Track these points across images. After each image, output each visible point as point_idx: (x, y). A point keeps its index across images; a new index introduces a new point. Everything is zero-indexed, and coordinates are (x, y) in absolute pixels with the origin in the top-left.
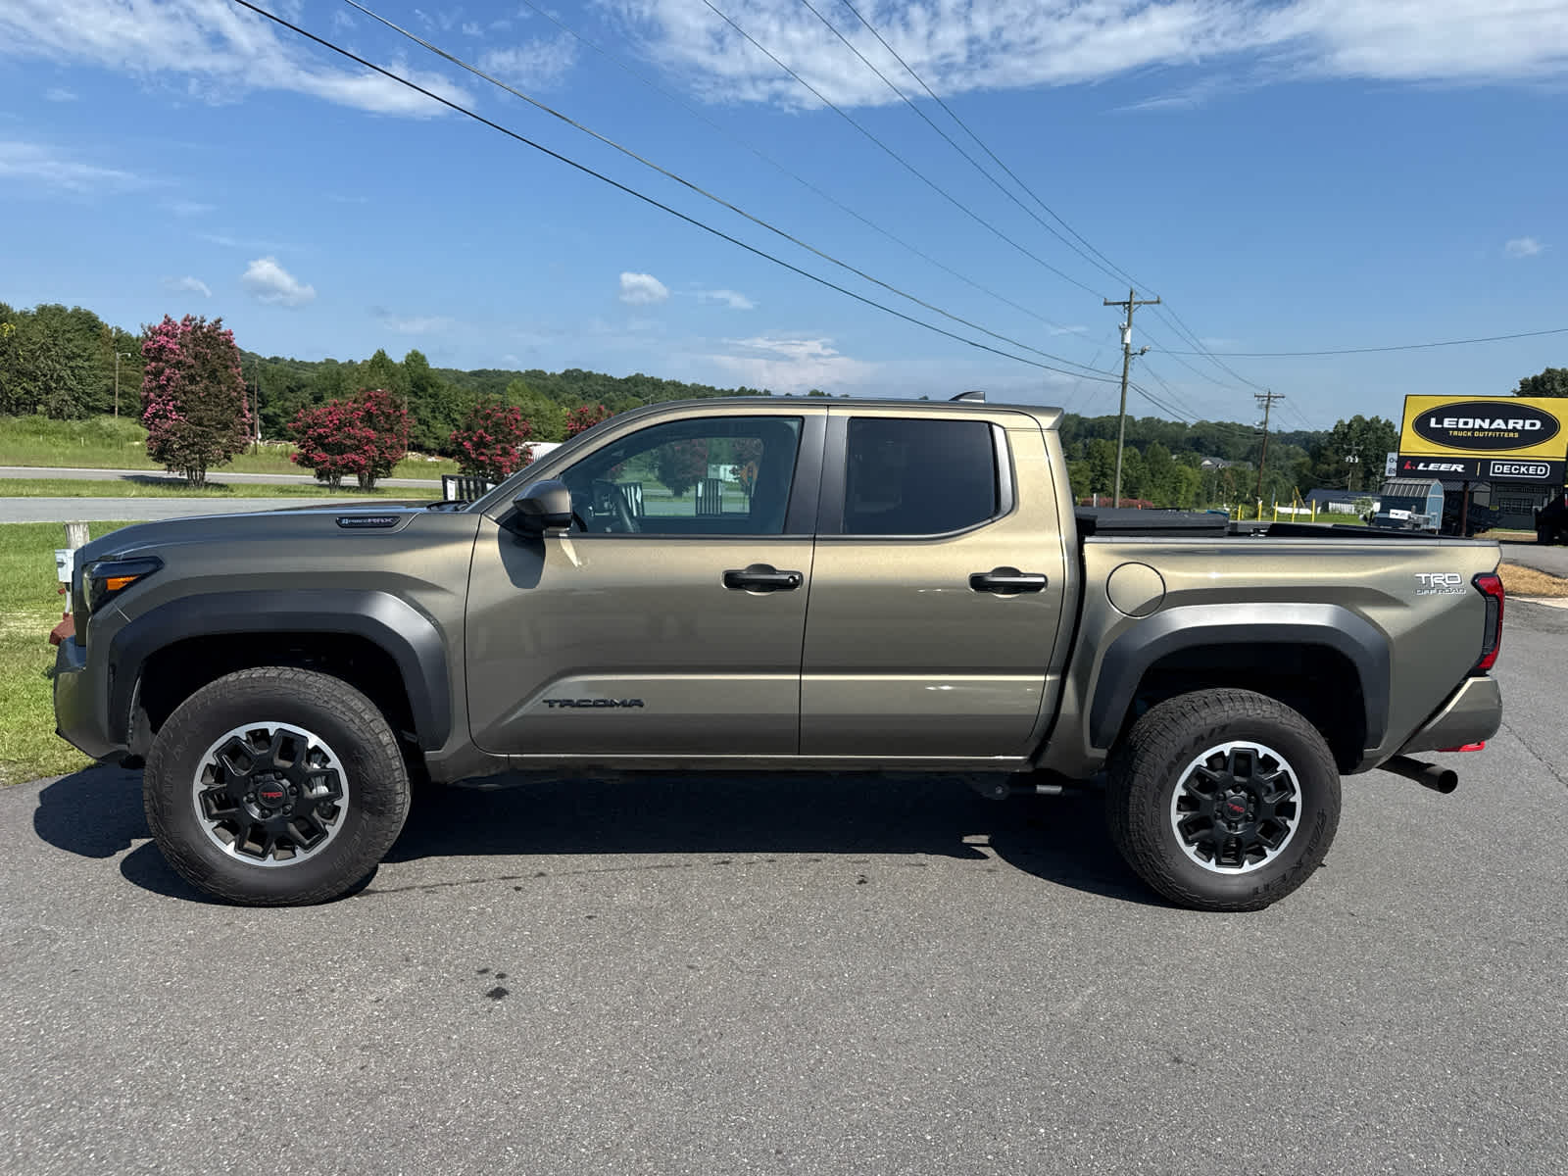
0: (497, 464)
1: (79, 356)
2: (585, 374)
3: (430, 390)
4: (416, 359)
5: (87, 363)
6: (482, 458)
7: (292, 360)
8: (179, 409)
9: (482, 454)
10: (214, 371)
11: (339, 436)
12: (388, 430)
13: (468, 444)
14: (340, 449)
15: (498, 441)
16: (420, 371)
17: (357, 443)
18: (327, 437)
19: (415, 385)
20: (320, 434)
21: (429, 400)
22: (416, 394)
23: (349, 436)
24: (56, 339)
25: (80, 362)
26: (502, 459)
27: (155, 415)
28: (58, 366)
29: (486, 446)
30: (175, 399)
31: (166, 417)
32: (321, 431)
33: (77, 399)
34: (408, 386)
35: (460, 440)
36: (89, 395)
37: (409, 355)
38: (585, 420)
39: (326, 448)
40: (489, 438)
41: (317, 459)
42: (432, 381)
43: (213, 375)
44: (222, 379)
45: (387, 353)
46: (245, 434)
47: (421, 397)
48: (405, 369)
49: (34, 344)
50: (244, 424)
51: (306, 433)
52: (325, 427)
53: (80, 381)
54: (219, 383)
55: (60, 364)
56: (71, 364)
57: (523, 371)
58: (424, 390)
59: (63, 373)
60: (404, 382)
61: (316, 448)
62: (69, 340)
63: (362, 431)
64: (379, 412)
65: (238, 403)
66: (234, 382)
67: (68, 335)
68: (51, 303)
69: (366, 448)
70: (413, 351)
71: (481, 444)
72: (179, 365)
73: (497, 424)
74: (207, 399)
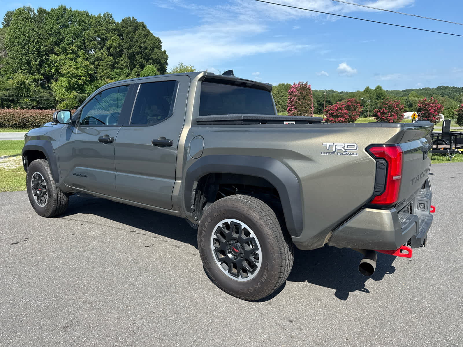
0: (388, 119)
1: (284, 96)
2: (445, 87)
3: (382, 97)
4: (379, 88)
5: (286, 98)
6: (383, 118)
7: (347, 92)
8: (295, 108)
9: (384, 116)
10: (305, 97)
11: (337, 113)
12: (354, 110)
13: (379, 113)
14: (337, 116)
15: (389, 112)
16: (380, 91)
17: (342, 114)
18: (334, 113)
19: (377, 96)
20: (331, 113)
21: (381, 100)
22: (377, 99)
23: (340, 113)
24: (279, 92)
25: (283, 97)
26: (390, 118)
27: (289, 110)
28: (279, 99)
29: (385, 113)
30: (294, 105)
31: (292, 110)
32: (332, 112)
33: (282, 107)
34: (375, 97)
35: (376, 112)
36: (285, 106)
37: (376, 87)
38: (425, 103)
39: (333, 116)
40: (386, 111)
41: (330, 120)
42: (383, 95)
43: (304, 98)
44: (306, 99)
45: (369, 87)
46: (311, 114)
47: (379, 100)
48: (375, 92)
49: (274, 94)
50: (311, 111)
51: (328, 112)
52: (333, 110)
53: (283, 102)
54: (306, 100)
55: (279, 98)
56: (282, 98)
57: (422, 89)
58: (380, 97)
59: (280, 101)
60: (374, 95)
61: (330, 117)
62: (282, 92)
63: (345, 111)
64: (351, 105)
65: (310, 105)
66: (309, 99)
67: (282, 91)
68: (281, 83)
69: (345, 116)
70: (378, 86)
71: (384, 113)
72: (296, 96)
73: (390, 106)
74: (302, 105)
